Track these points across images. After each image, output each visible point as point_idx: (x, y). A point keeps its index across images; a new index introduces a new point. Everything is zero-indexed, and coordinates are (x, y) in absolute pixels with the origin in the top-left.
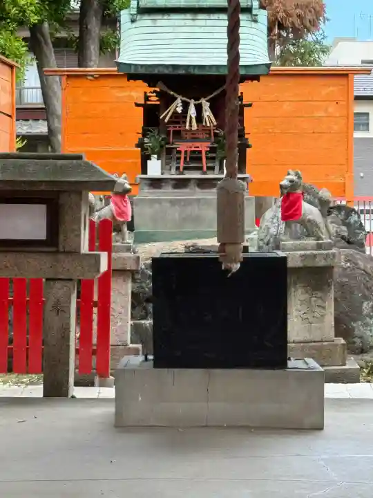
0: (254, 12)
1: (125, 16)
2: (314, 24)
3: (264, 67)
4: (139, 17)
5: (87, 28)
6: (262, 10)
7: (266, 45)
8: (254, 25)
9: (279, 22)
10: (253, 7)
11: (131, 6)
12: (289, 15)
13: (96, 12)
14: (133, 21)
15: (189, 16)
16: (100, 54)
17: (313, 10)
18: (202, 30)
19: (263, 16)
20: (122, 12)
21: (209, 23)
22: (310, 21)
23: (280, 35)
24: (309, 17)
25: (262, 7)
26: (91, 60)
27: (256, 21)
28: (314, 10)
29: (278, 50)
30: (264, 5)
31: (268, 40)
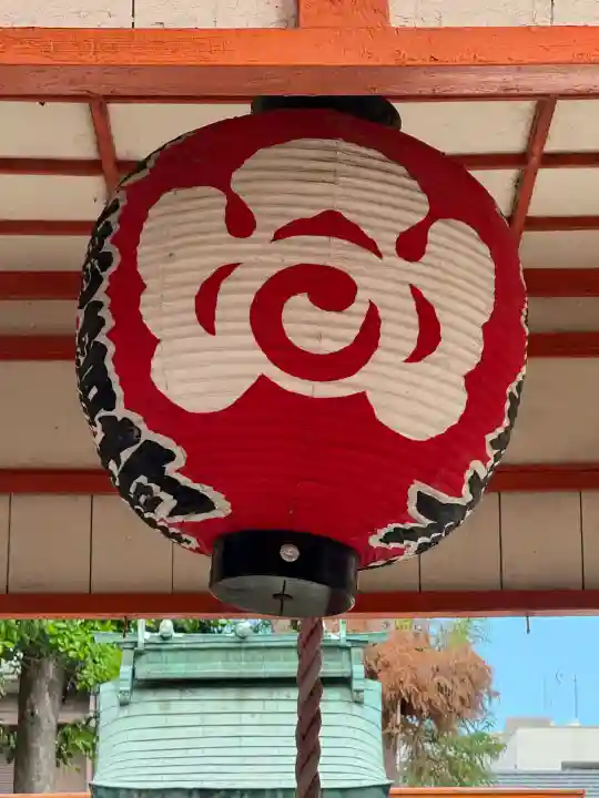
0: (356, 685)
1: (107, 695)
2: (471, 703)
3: (379, 792)
4: (136, 696)
5: (33, 714)
6: (370, 682)
7: (380, 747)
8: (356, 709)
9: (403, 701)
10: (355, 676)
11: (121, 676)
12: (422, 689)
13: (51, 683)
14: (123, 704)
15: (231, 693)
16: (58, 765)
17: (467, 680)
18: (257, 719)
19: (373, 692)
20: (103, 687)
21: (271, 706)
22: (462, 700)
23: (406, 725)
24: (460, 691)
25: (371, 675)
26: (39, 778)
27: (359, 702)
28: (470, 678)
29: (403, 752)
30: (375, 669)
31: (384, 736)
